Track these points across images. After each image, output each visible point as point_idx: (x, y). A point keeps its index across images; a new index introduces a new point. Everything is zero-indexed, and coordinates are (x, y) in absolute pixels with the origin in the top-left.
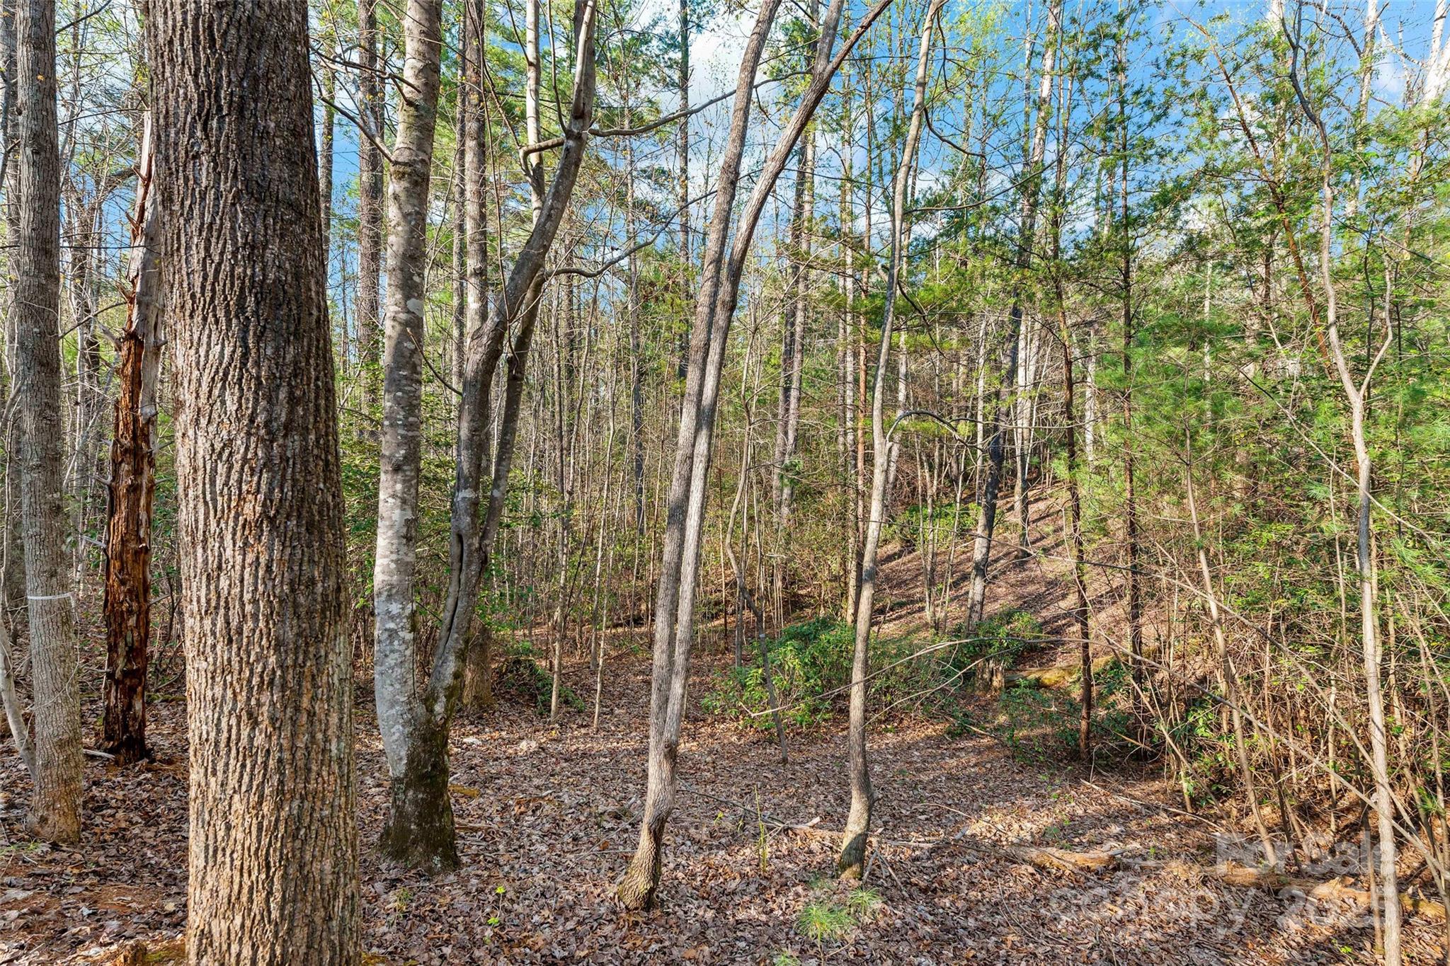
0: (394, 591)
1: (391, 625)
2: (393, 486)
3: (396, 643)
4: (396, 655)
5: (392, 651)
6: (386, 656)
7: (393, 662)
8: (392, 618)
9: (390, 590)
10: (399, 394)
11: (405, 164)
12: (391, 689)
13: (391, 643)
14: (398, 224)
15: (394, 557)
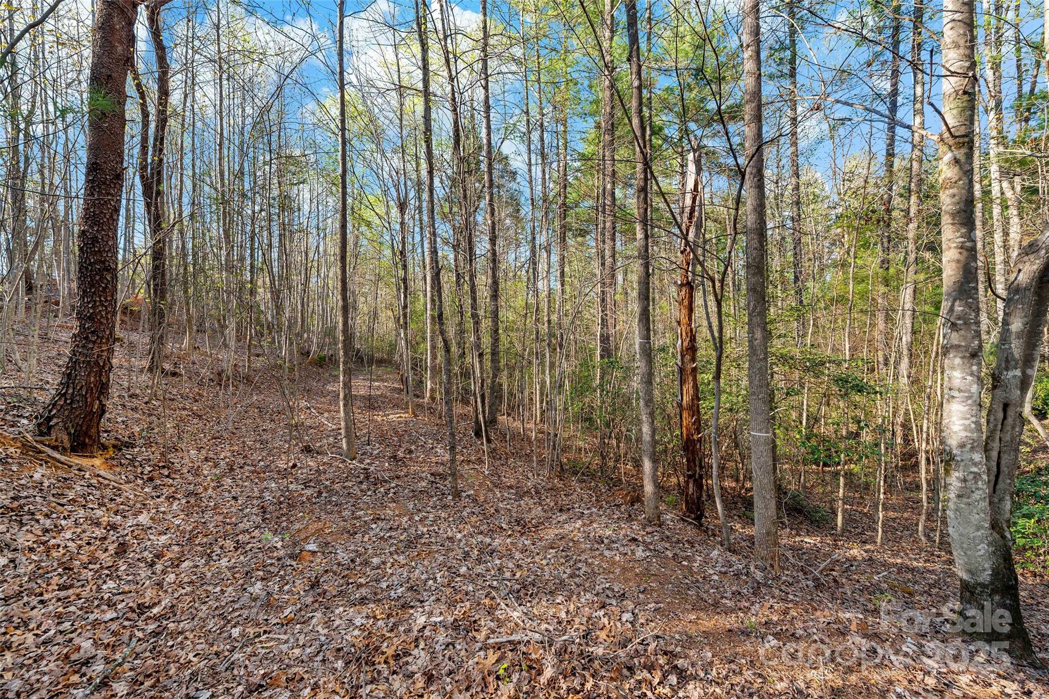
0: (976, 444)
1: (975, 469)
2: (970, 367)
3: (980, 483)
4: (981, 492)
5: (977, 489)
6: (973, 492)
7: (978, 497)
8: (975, 464)
9: (972, 444)
10: (971, 300)
11: (963, 136)
12: (977, 516)
13: (976, 483)
14: (960, 179)
15: (974, 419)
